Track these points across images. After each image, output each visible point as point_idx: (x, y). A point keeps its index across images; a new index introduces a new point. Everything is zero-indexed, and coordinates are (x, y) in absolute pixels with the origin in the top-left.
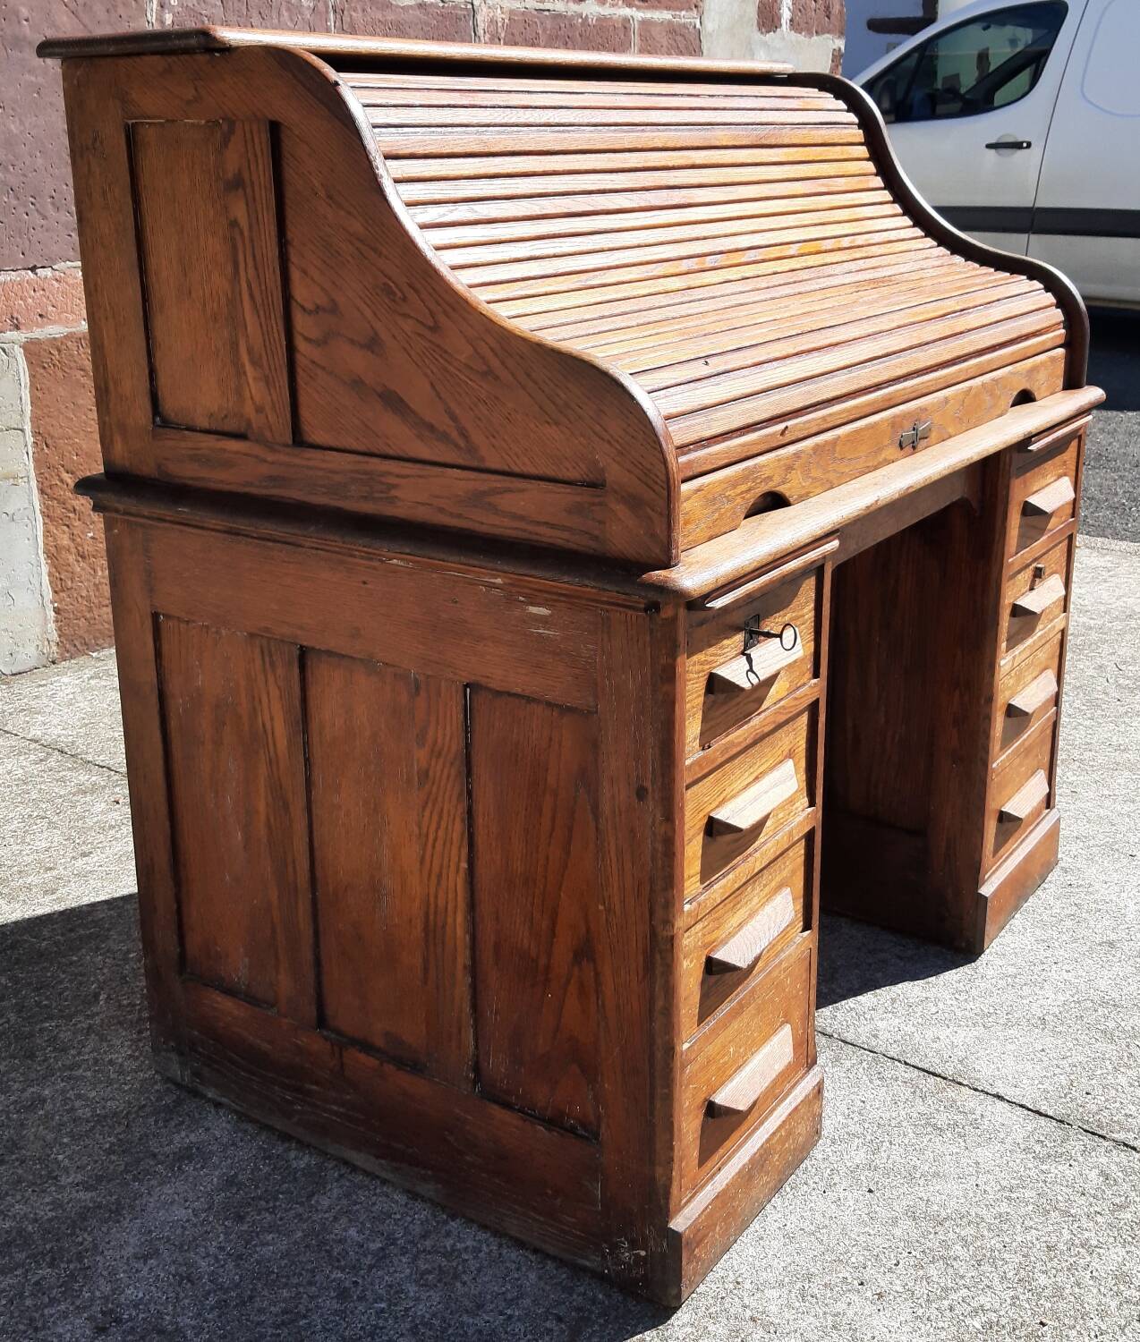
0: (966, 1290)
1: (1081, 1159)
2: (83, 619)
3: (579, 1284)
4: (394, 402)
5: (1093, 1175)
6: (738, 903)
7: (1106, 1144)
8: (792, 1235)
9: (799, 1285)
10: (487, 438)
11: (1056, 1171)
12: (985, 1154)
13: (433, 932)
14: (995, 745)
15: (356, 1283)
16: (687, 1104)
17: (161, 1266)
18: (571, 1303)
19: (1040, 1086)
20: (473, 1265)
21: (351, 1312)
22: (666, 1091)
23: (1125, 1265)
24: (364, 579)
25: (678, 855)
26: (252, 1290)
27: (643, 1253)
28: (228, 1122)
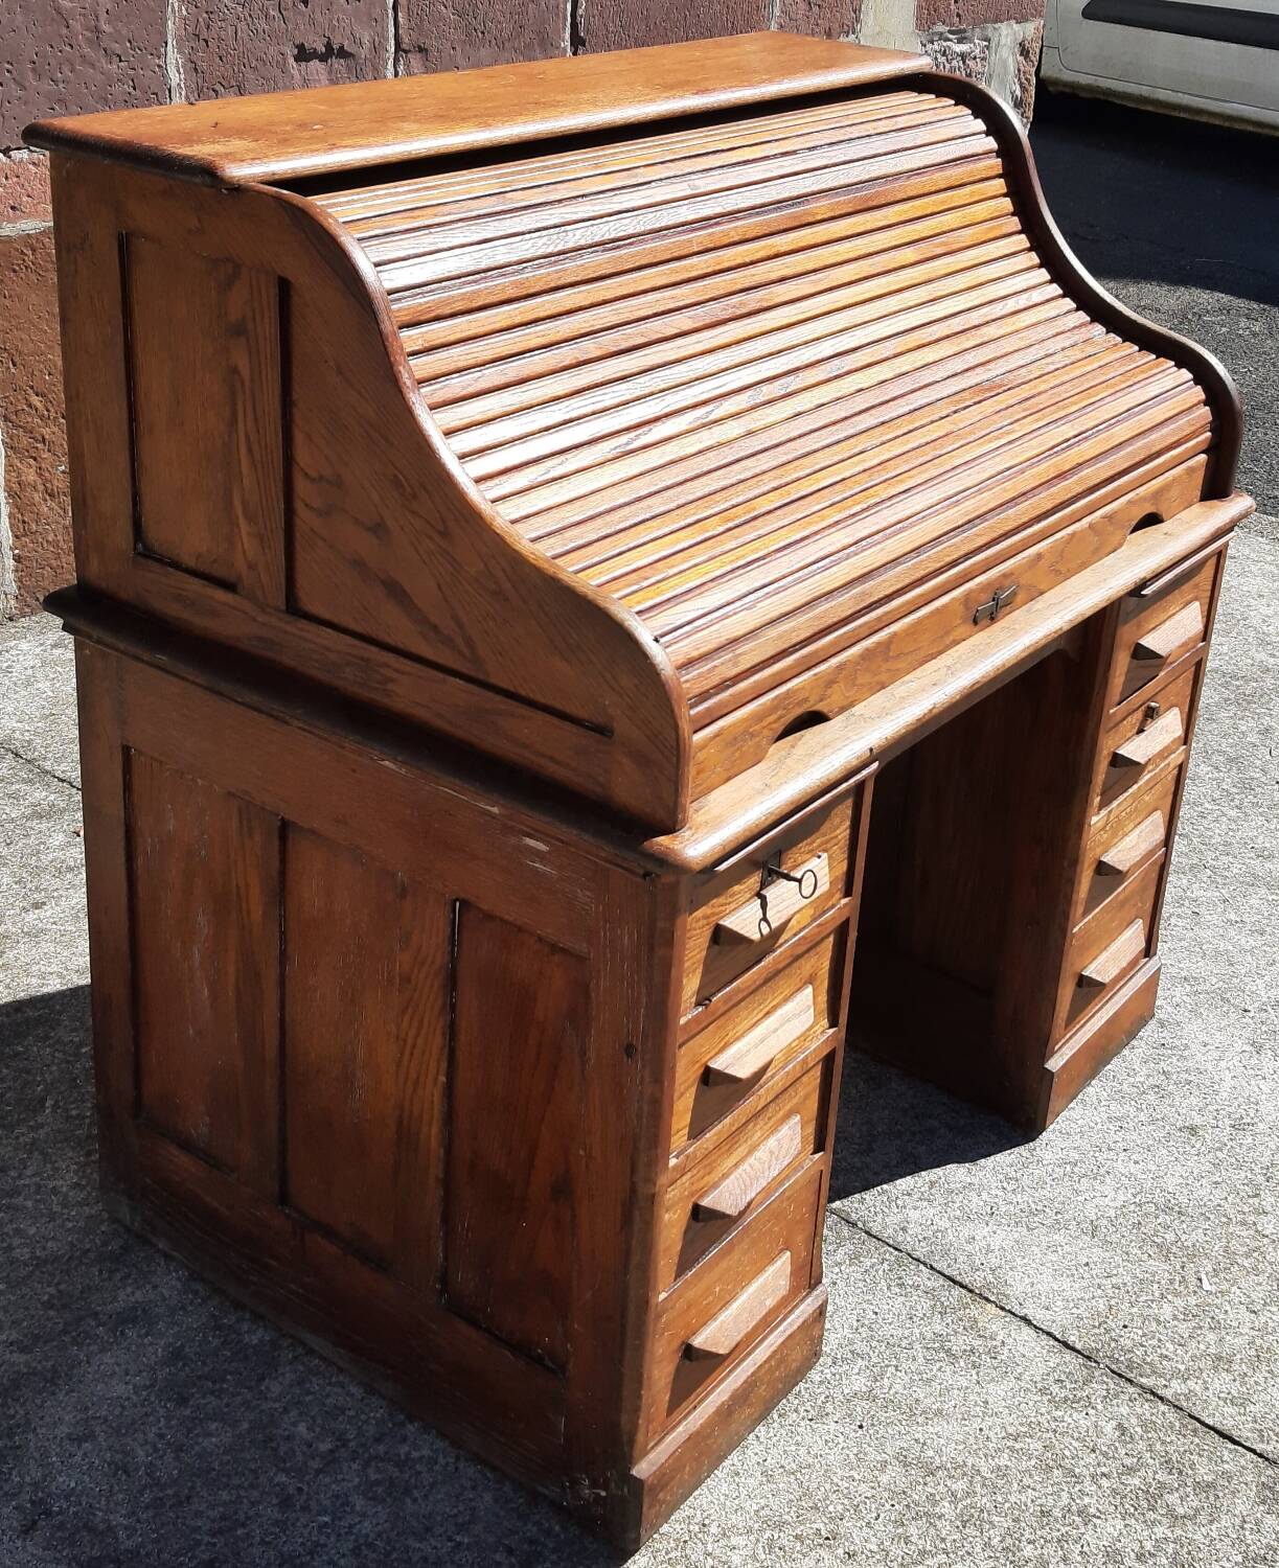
0: (945, 1556)
1: (1100, 1407)
2: (47, 568)
3: (536, 1511)
4: (397, 593)
5: (1109, 1428)
7: (1132, 1390)
8: (770, 1473)
9: (768, 1534)
10: (494, 653)
11: (1070, 1420)
12: (998, 1391)
13: (406, 1136)
14: (1078, 911)
15: (300, 1490)
16: (661, 1351)
17: (96, 1452)
18: (524, 1533)
19: (1075, 1310)
20: (427, 1479)
21: (293, 1524)
22: (637, 1342)
23: (1120, 1541)
24: (354, 767)
25: (665, 1115)
26: (190, 1489)
27: (603, 1494)
28: (179, 1279)
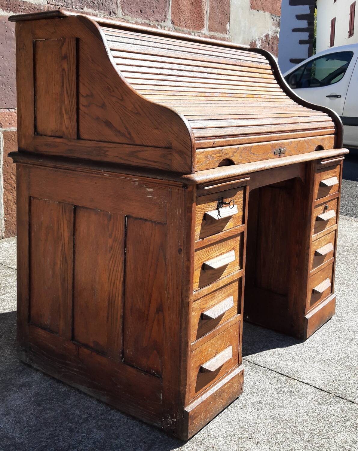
0: (289, 443)
1: (334, 404)
2: (14, 224)
3: (153, 432)
4: (108, 124)
5: (338, 410)
6: (214, 297)
7: (344, 400)
8: (229, 422)
10: (137, 134)
11: (325, 408)
12: (301, 401)
13: (111, 303)
14: (311, 265)
15: (76, 427)
16: (193, 365)
17: (10, 418)
18: (149, 438)
19: (322, 381)
20: (117, 424)
21: (73, 436)
22: (185, 358)
23: (346, 438)
24: (96, 182)
25: (191, 273)
26: (40, 427)
27: (175, 420)
28: (40, 376)
